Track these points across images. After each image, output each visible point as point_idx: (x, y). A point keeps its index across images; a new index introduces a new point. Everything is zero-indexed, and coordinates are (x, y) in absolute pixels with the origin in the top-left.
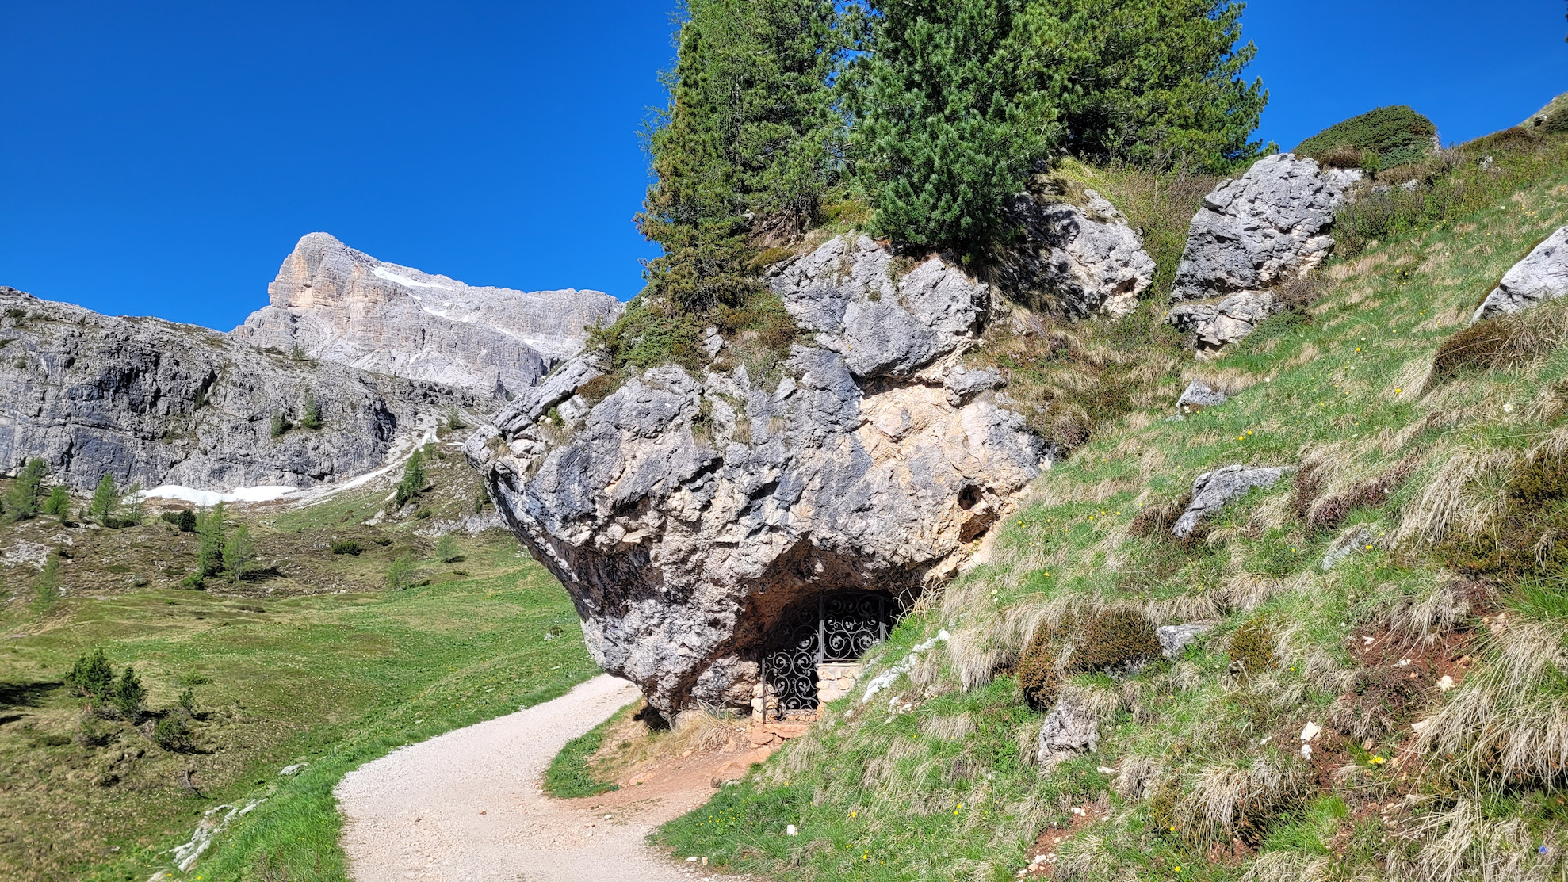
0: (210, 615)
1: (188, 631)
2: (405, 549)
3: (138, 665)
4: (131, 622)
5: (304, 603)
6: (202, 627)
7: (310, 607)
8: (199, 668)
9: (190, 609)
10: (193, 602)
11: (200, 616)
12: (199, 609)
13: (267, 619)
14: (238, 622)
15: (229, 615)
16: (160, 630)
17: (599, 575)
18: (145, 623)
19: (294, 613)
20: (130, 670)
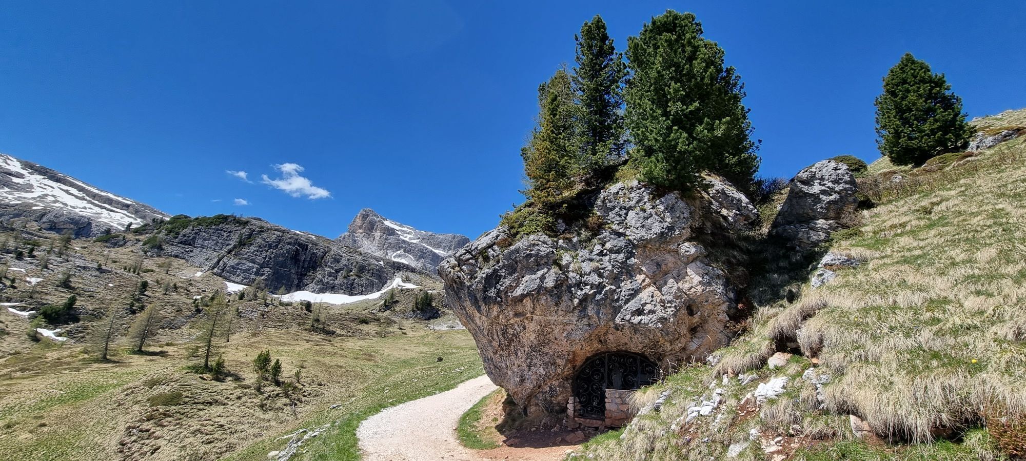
0: (312, 341)
1: (302, 347)
2: (384, 322)
3: (282, 359)
4: (283, 341)
5: (346, 340)
6: (308, 345)
7: (348, 341)
8: (305, 361)
9: (305, 338)
10: (306, 335)
11: (308, 341)
12: (308, 338)
13: (332, 345)
14: (321, 345)
15: (318, 341)
16: (292, 345)
17: (498, 334)
18: (287, 342)
19: (343, 343)
20: (278, 360)
